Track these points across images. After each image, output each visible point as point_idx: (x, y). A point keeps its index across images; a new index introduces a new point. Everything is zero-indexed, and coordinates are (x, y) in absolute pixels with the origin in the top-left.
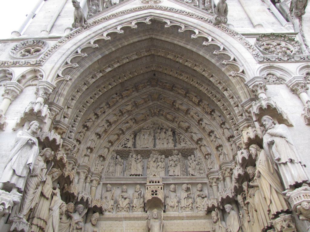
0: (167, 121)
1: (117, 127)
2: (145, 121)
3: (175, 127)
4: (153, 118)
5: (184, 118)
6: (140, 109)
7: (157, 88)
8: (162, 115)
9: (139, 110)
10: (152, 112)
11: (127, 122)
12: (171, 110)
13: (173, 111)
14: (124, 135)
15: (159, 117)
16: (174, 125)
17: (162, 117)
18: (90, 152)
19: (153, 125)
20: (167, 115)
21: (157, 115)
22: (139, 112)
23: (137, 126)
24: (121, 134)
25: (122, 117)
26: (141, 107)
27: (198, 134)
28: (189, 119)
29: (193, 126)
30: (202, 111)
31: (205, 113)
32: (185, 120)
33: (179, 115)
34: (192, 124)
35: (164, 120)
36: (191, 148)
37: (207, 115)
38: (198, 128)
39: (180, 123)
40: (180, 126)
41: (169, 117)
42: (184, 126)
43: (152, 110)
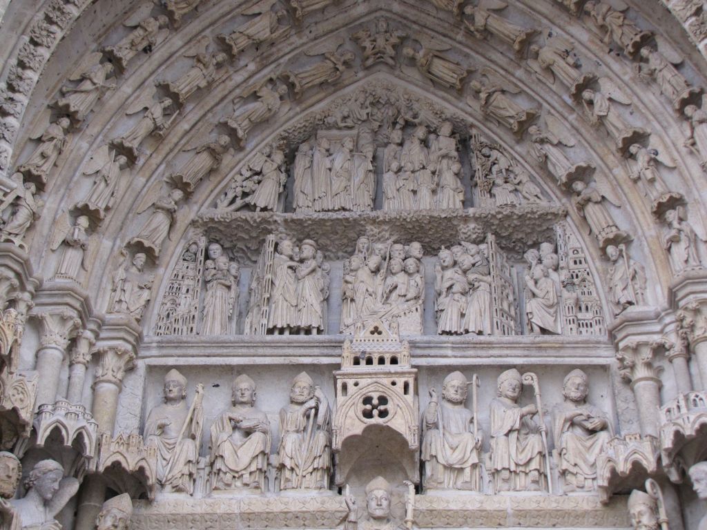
0: (432, 89)
1: (210, 115)
2: (335, 92)
3: (471, 115)
4: (370, 78)
5: (513, 75)
6: (312, 36)
8: (412, 61)
9: (304, 40)
10: (365, 48)
11: (255, 96)
12: (450, 38)
13: (460, 43)
14: (241, 155)
15: (397, 72)
16: (463, 110)
17: (413, 74)
18: (86, 230)
19: (369, 110)
20: (436, 61)
21: (391, 62)
22: (305, 48)
23: (297, 114)
24: (225, 148)
25: (231, 70)
26: (316, 23)
27: (572, 147)
28: (533, 82)
29: (552, 111)
30: (597, 45)
31: (609, 52)
32: (516, 86)
33: (488, 63)
34: (545, 105)
35: (420, 83)
36: (538, 213)
37: (617, 61)
38: (576, 119)
39: (492, 99)
40: (492, 112)
41: (440, 73)
42: (508, 114)
43: (367, 40)
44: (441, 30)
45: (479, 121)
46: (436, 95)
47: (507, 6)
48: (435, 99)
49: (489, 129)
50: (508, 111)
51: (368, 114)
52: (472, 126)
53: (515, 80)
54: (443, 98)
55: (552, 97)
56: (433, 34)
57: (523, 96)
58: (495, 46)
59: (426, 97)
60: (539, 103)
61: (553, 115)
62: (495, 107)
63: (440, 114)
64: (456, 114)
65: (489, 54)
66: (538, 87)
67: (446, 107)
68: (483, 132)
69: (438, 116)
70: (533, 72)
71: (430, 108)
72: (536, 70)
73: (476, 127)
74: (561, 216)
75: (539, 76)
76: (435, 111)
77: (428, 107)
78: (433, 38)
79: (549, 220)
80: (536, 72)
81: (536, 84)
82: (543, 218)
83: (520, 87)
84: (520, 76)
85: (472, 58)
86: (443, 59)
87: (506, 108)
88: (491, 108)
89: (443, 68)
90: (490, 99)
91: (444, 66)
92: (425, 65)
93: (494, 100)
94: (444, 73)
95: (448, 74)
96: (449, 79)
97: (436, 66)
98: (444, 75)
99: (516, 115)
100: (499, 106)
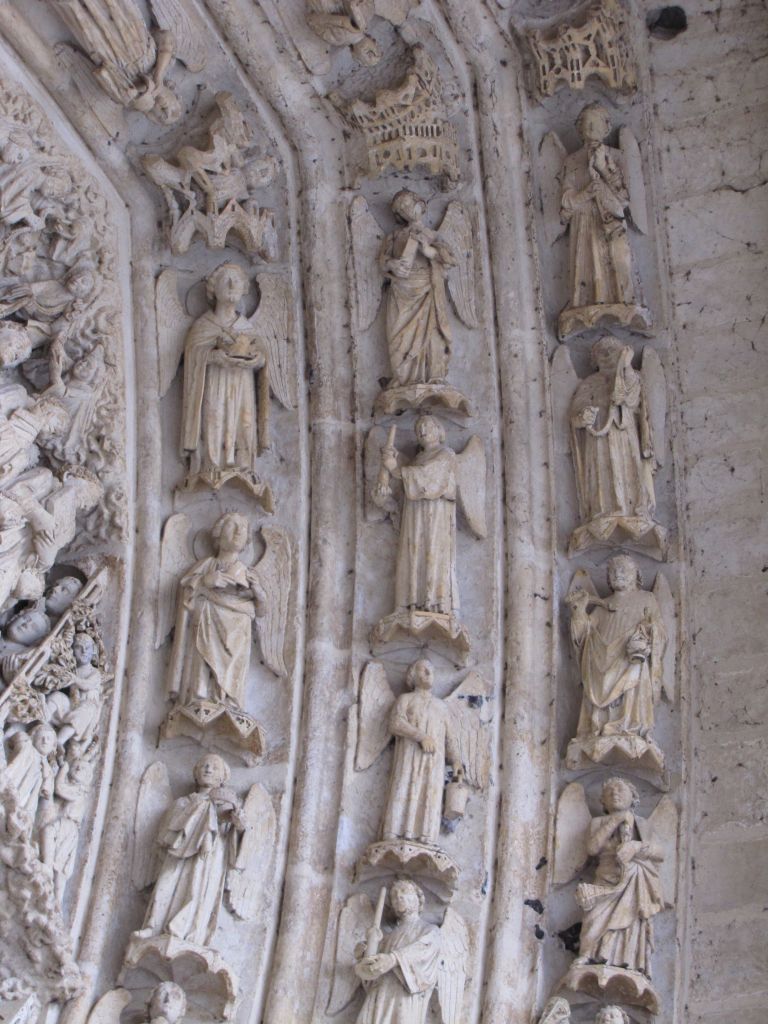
0: (153, 395)
3: (141, 549)
5: (311, 634)
7: (506, 109)
12: (312, 396)
13: (313, 432)
16: (141, 513)
27: (232, 912)
28: (329, 705)
29: (286, 801)
30: (527, 856)
31: (527, 902)
32: (289, 655)
33: (302, 543)
34: (290, 768)
35: (152, 352)
37: (522, 939)
38: (312, 889)
40: (193, 616)
41: (220, 412)
42: (217, 669)
43: (233, 148)
44: (324, 360)
45: (138, 580)
46: (141, 415)
47: (478, 538)
48: (129, 414)
49: (134, 623)
50: (225, 665)
51: (22, 223)
52: (112, 563)
53: (300, 645)
54: (142, 442)
55: (321, 782)
56: (299, 337)
57: (270, 689)
58: (360, 545)
59: (123, 386)
60: (285, 745)
61: (277, 809)
62: (218, 623)
63: (104, 451)
64: (123, 499)
65: (330, 534)
66: (324, 728)
67: (124, 461)
68: (119, 608)
69: (95, 446)
70: (356, 693)
71: (104, 412)
72: (363, 698)
73: (115, 579)
74: (53, 989)
75: (355, 716)
76: (103, 432)
77: (102, 403)
78: (288, 340)
79: (29, 957)
80: (359, 702)
81: (329, 717)
82: (29, 936)
83: (291, 670)
84: (321, 657)
85: (291, 484)
86: (258, 400)
87: (230, 655)
88: (205, 611)
89: (238, 413)
90: (229, 596)
91: (243, 410)
92: (231, 354)
93: (233, 610)
94: (226, 421)
95: (225, 432)
96: (215, 441)
97: (233, 387)
98: (220, 424)
99: (227, 696)
100: (225, 631)
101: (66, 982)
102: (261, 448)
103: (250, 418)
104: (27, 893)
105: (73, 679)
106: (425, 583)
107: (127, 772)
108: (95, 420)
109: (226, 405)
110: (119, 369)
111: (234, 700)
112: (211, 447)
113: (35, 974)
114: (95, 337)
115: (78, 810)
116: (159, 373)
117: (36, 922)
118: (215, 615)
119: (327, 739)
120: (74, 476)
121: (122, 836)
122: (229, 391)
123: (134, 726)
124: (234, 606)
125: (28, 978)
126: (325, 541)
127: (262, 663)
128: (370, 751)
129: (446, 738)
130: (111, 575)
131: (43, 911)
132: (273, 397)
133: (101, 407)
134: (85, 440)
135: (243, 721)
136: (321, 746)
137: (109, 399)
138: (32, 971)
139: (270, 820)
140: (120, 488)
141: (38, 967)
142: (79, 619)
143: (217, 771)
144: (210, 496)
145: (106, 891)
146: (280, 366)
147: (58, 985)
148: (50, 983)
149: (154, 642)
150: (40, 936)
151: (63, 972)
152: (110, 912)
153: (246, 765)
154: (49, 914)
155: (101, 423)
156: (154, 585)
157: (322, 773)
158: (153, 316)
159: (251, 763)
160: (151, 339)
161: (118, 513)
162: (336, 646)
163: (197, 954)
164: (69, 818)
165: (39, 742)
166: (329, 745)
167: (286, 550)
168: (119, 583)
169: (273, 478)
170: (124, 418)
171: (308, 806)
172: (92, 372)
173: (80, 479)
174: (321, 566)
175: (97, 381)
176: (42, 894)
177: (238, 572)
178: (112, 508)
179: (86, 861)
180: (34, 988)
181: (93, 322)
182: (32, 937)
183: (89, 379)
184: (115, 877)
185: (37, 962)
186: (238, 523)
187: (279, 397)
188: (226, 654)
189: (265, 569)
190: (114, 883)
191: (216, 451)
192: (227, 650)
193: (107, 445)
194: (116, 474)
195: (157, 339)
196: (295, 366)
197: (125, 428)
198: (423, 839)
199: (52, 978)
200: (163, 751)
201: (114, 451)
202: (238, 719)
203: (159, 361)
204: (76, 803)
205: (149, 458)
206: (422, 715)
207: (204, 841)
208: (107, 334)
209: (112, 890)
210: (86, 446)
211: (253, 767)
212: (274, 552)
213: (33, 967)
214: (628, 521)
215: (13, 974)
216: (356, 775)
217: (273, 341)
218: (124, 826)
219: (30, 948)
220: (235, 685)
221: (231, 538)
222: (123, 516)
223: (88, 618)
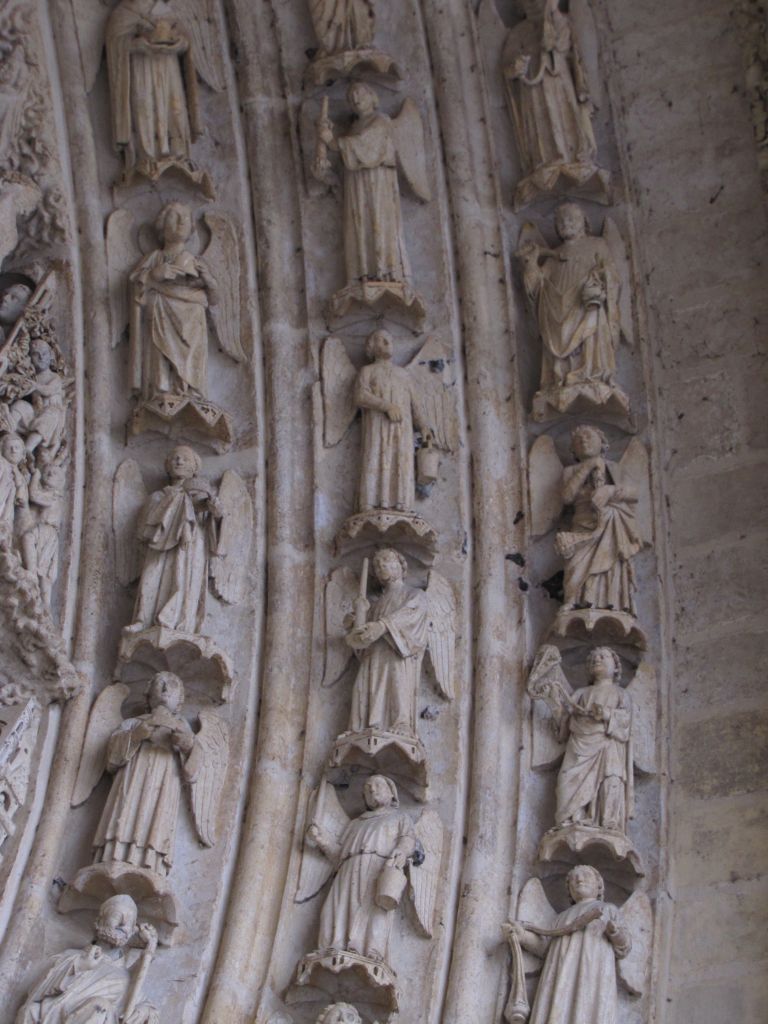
0: (80, 91)
3: (86, 248)
5: (265, 317)
12: (240, 76)
13: (245, 112)
16: (82, 213)
20: (172, 66)
27: (219, 598)
28: (292, 385)
29: (260, 484)
30: (503, 513)
31: (508, 557)
32: (246, 340)
33: (247, 226)
34: (260, 451)
35: (73, 47)
36: (34, 624)
37: (506, 593)
38: (295, 568)
39: (184, 292)
40: (146, 311)
41: (149, 101)
42: (176, 361)
44: (247, 38)
45: (87, 282)
46: (69, 113)
47: (422, 202)
48: (57, 112)
49: (88, 325)
50: (184, 357)
52: (59, 266)
53: (256, 328)
54: (74, 140)
55: (292, 462)
56: (219, 16)
57: (232, 375)
58: (305, 222)
59: (48, 85)
60: (253, 429)
61: (252, 492)
62: (171, 315)
63: (38, 154)
64: (61, 201)
65: (274, 214)
66: (289, 408)
67: (58, 161)
68: (70, 311)
69: (26, 150)
70: (317, 371)
71: (31, 114)
72: (325, 374)
73: (64, 282)
74: (51, 691)
75: (319, 394)
76: (34, 134)
77: (29, 104)
78: (209, 21)
79: (24, 662)
80: (321, 379)
81: (293, 397)
82: (22, 642)
83: (250, 355)
84: (278, 338)
85: (228, 167)
86: (186, 85)
87: (188, 346)
88: (158, 304)
89: (167, 100)
90: (180, 287)
91: (172, 98)
92: (153, 40)
93: (186, 301)
94: (155, 110)
95: (157, 121)
96: (147, 132)
97: (159, 75)
98: (150, 113)
99: (189, 387)
100: (180, 323)
101: (64, 682)
102: (194, 134)
103: (180, 105)
104: (15, 601)
105: (33, 386)
106: (374, 254)
107: (99, 472)
108: (24, 122)
109: (154, 93)
110: (41, 68)
111: (197, 391)
112: (144, 139)
113: (32, 678)
114: (12, 38)
115: (54, 516)
116: (82, 68)
117: (26, 627)
118: (168, 308)
119: (293, 419)
120: (10, 181)
121: (102, 536)
122: (155, 79)
123: (100, 426)
124: (186, 297)
125: (26, 682)
126: (269, 222)
127: (220, 350)
128: (336, 426)
129: (412, 405)
130: (59, 278)
131: (32, 616)
132: (200, 81)
133: (28, 109)
134: (16, 144)
135: (208, 410)
136: (288, 427)
137: (35, 99)
138: (29, 675)
139: (246, 504)
140: (58, 190)
141: (35, 671)
142: (32, 325)
143: (188, 463)
144: (148, 188)
145: (92, 591)
146: (204, 48)
147: (57, 686)
148: (49, 685)
149: (111, 341)
150: (33, 641)
151: (59, 673)
152: (98, 611)
153: (216, 453)
154: (39, 619)
155: (30, 125)
156: (103, 284)
157: (292, 453)
158: (69, 10)
159: (221, 451)
160: (70, 34)
161: (58, 215)
162: (292, 325)
163: (189, 642)
164: (47, 523)
165: (8, 452)
166: (296, 424)
167: (231, 235)
168: (68, 286)
169: (210, 164)
170: (53, 118)
171: (283, 487)
172: (15, 74)
173: (16, 184)
174: (268, 247)
175: (21, 83)
176: (29, 599)
177: (186, 262)
178: (51, 210)
179: (69, 564)
180: (33, 691)
181: (9, 23)
182: (25, 643)
183: (13, 81)
184: (99, 576)
185: (32, 666)
186: (181, 212)
187: (206, 80)
188: (182, 346)
189: (212, 256)
190: (99, 582)
191: (149, 141)
192: (184, 341)
193: (38, 147)
194: (51, 176)
195: (76, 33)
196: (218, 46)
197: (55, 127)
198: (399, 507)
199: (50, 680)
200: (133, 448)
201: (47, 153)
202: (203, 409)
203: (81, 56)
204: (52, 508)
205: (83, 156)
206: (385, 385)
207: (182, 532)
208: (24, 33)
209: (98, 589)
210: (17, 150)
211: (223, 454)
212: (219, 238)
213: (29, 671)
214: (571, 168)
215: (11, 680)
216: (327, 451)
217: (194, 23)
218: (103, 525)
219: (24, 653)
220: (196, 376)
221: (174, 229)
222: (64, 218)
223: (41, 323)
